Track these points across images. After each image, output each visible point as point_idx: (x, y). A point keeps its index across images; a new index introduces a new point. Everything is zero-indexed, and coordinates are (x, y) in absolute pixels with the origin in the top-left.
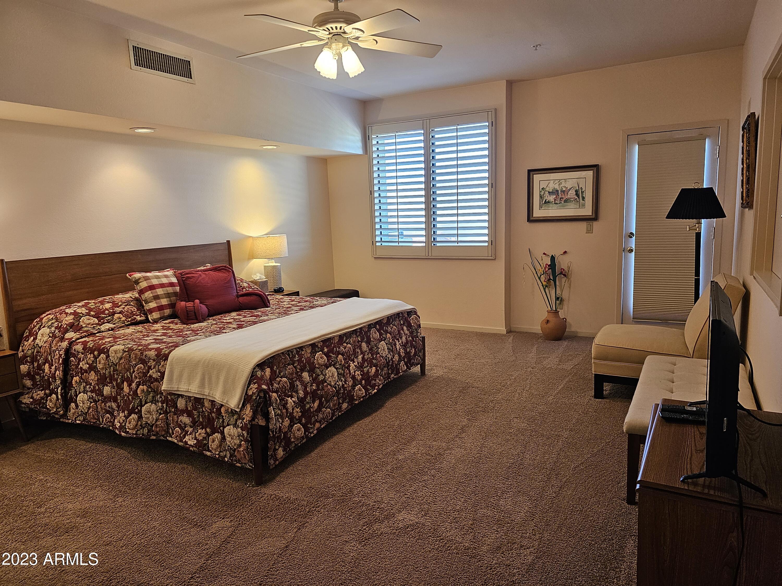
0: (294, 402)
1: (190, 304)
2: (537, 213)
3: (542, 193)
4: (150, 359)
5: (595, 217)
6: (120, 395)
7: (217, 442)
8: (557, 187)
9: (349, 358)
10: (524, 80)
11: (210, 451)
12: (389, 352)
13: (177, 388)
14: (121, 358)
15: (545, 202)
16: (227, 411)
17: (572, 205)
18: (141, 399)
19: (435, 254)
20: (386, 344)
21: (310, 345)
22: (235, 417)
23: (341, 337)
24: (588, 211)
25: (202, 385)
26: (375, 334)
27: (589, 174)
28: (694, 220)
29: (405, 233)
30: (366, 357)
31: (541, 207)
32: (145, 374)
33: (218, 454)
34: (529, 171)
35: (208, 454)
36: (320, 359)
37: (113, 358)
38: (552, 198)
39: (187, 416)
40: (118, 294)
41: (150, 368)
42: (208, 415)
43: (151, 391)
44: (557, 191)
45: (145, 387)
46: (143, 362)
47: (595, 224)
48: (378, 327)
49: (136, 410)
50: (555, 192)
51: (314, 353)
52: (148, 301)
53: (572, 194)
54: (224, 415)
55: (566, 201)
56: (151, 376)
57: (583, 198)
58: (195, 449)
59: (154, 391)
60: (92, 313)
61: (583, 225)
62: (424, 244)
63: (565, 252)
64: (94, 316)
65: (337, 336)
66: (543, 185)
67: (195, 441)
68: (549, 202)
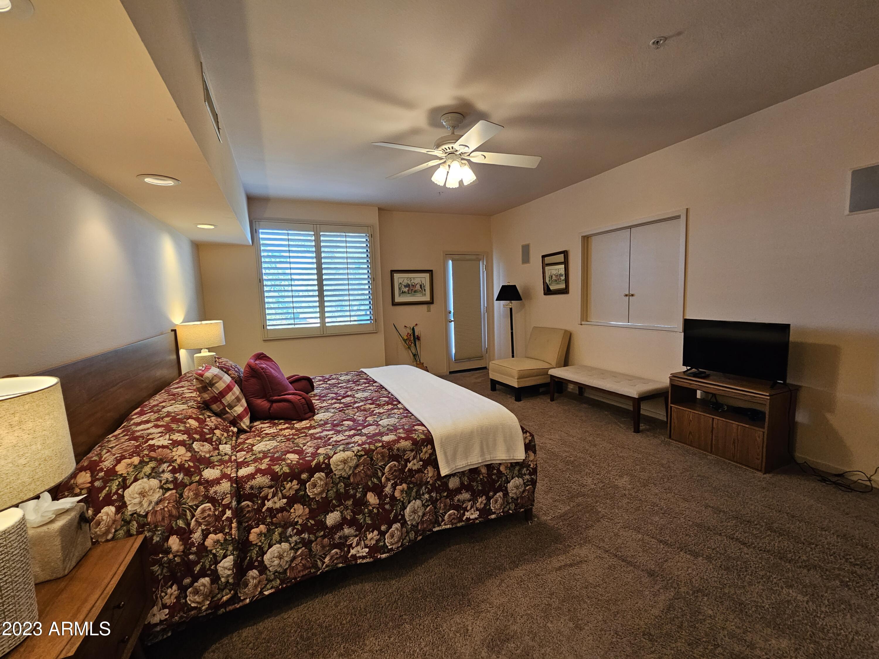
2: (398, 299)
3: (400, 286)
4: (405, 451)
5: (431, 302)
7: (500, 501)
8: (409, 282)
10: (386, 210)
11: (494, 513)
14: (357, 466)
15: (402, 292)
16: (506, 467)
17: (418, 294)
18: (402, 502)
19: (329, 332)
22: (517, 468)
24: (427, 298)
27: (427, 275)
28: (509, 302)
29: (301, 316)
31: (400, 295)
32: (402, 471)
33: (502, 512)
35: (493, 516)
38: (406, 290)
39: (467, 492)
42: (488, 480)
43: (414, 486)
44: (409, 285)
45: (405, 486)
46: (396, 457)
47: (432, 306)
49: (399, 518)
50: (407, 286)
53: (418, 287)
54: (505, 472)
55: (415, 292)
56: (410, 470)
57: (425, 290)
58: (480, 519)
59: (417, 485)
61: (425, 307)
62: (319, 325)
63: (416, 325)
66: (401, 281)
67: (478, 512)
68: (405, 292)
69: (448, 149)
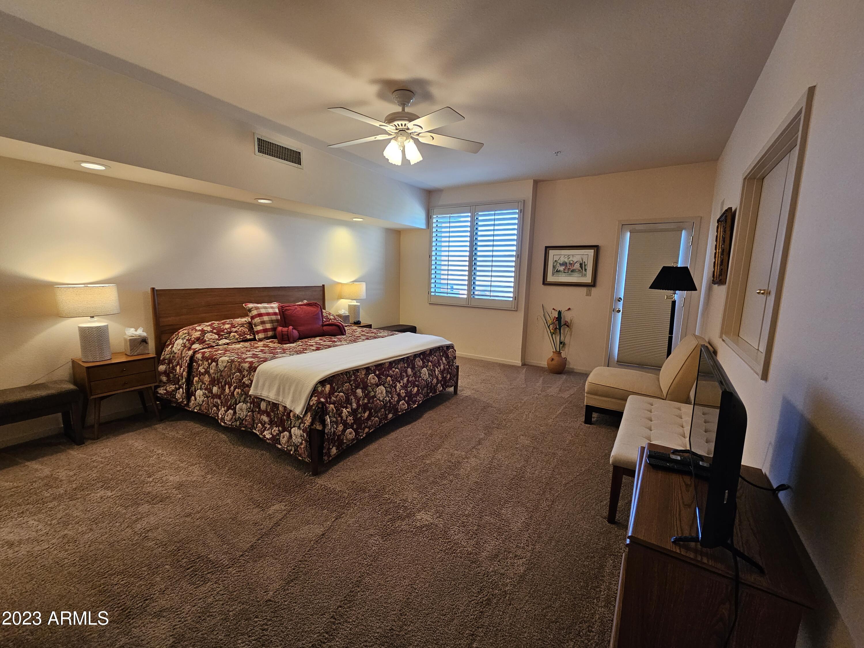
0: (348, 412)
1: (285, 329)
2: (550, 278)
3: (555, 264)
4: (244, 369)
5: (593, 284)
6: (223, 394)
7: (286, 439)
8: (566, 260)
9: (396, 379)
10: (547, 181)
11: (281, 445)
12: (429, 377)
13: (261, 394)
14: (225, 367)
15: (557, 271)
16: (294, 415)
17: (576, 274)
18: (236, 399)
19: (473, 304)
20: (428, 370)
21: (365, 368)
22: (300, 421)
23: (391, 363)
24: (588, 279)
25: (278, 393)
26: (419, 362)
27: (591, 253)
29: (455, 287)
30: (410, 379)
31: (553, 274)
32: (240, 381)
33: (286, 448)
34: (546, 247)
35: (280, 446)
36: (372, 378)
37: (221, 366)
38: (562, 268)
39: (267, 416)
40: (238, 318)
41: (244, 376)
42: (281, 417)
43: (244, 394)
44: (566, 263)
45: (240, 390)
46: (240, 371)
47: (593, 290)
48: (422, 357)
49: (232, 407)
50: (564, 264)
51: (367, 375)
52: (257, 325)
53: (577, 266)
54: (292, 418)
55: (573, 271)
56: (244, 383)
57: (586, 270)
58: (270, 441)
59: (246, 394)
60: (215, 331)
61: (584, 290)
62: (465, 296)
63: (569, 309)
64: (215, 333)
65: (387, 362)
66: (556, 258)
67: (271, 436)
68: (559, 271)
69: (400, 125)
